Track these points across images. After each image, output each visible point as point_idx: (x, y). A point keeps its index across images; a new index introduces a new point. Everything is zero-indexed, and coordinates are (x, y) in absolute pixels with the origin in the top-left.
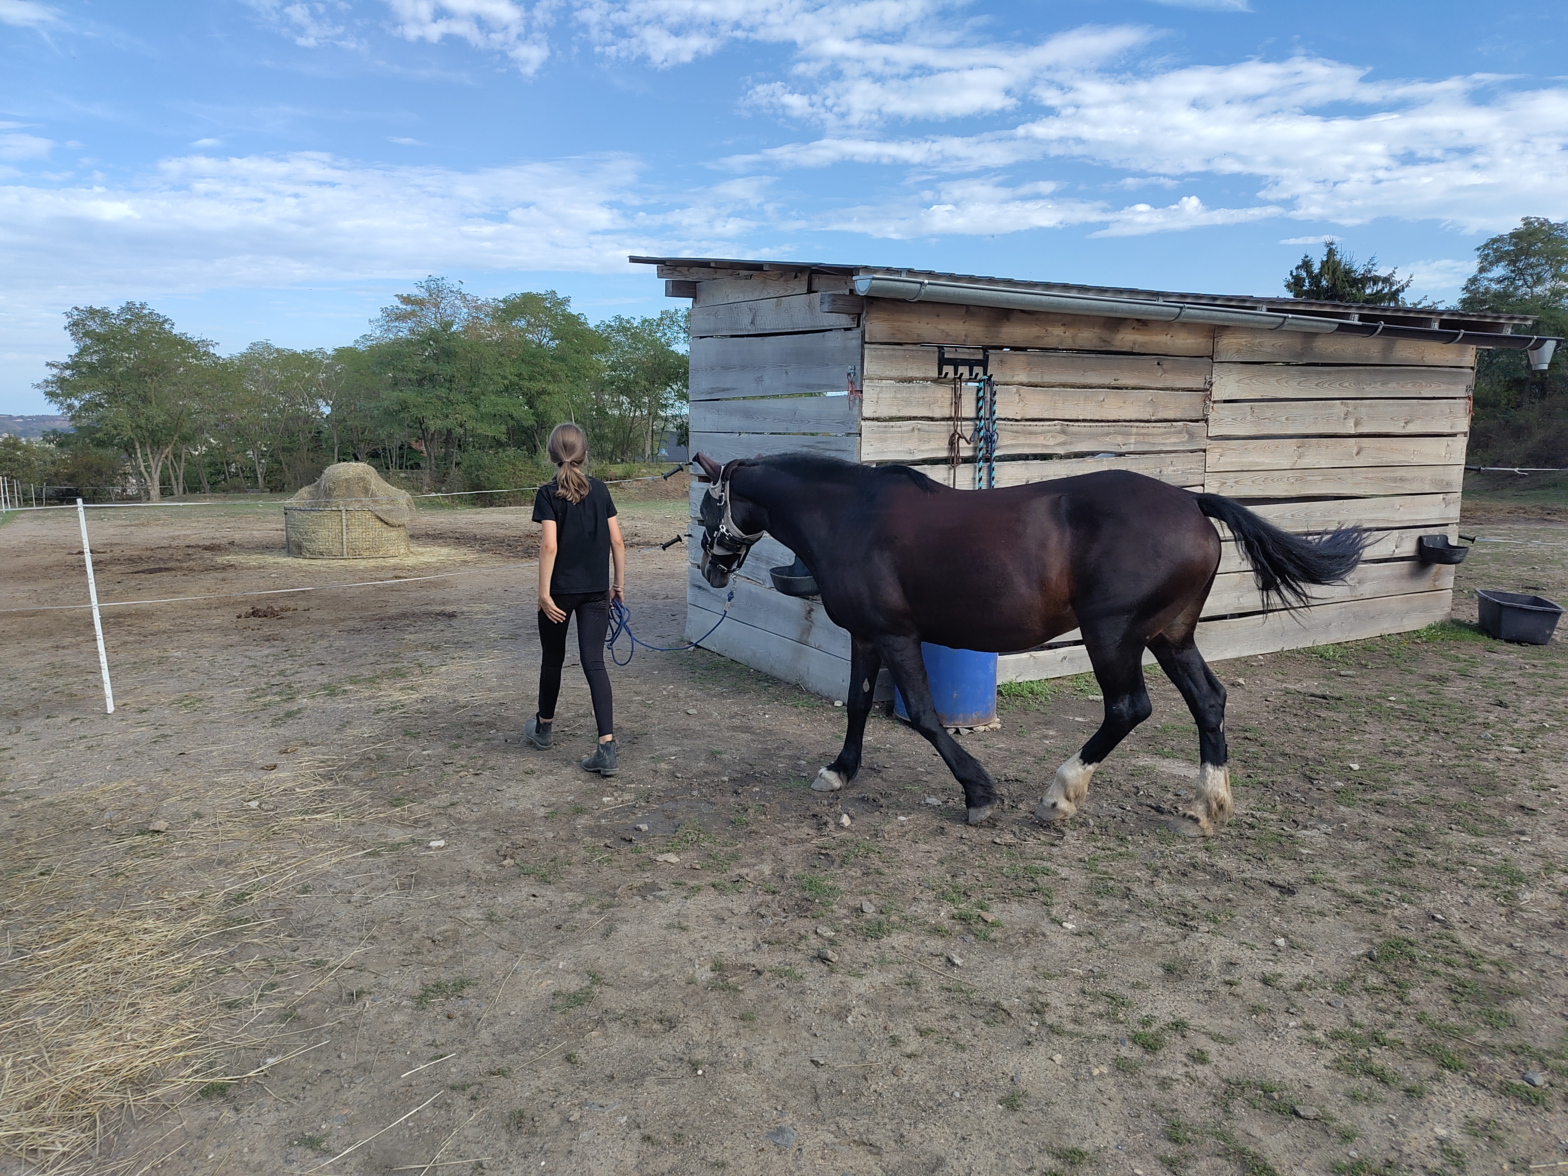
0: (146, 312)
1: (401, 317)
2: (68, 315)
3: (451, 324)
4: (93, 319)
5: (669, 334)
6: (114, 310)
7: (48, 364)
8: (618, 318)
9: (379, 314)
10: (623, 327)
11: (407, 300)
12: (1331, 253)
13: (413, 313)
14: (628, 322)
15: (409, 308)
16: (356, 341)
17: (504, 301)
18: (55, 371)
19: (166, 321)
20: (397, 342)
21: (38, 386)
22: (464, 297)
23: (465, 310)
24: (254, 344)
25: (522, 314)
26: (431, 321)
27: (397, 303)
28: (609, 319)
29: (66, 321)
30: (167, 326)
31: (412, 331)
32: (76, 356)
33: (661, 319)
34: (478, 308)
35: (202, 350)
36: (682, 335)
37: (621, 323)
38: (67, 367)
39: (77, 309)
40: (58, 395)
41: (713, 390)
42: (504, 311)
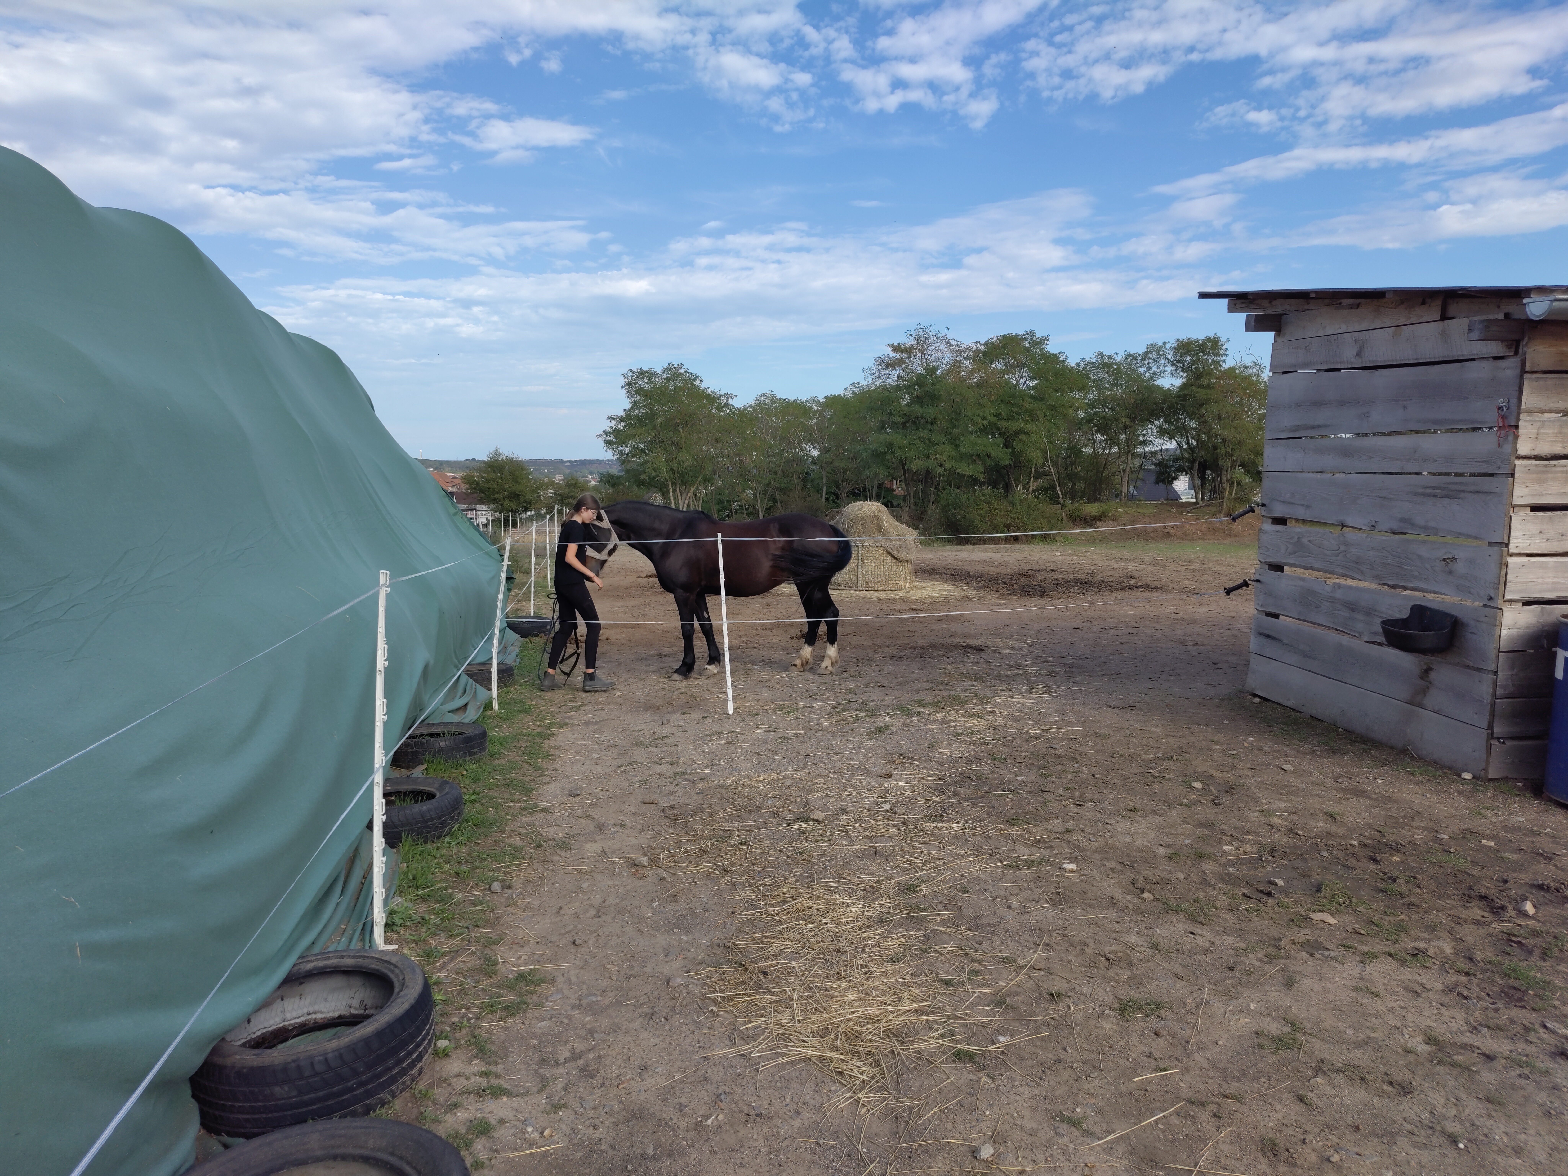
0: (681, 371)
1: (891, 364)
2: (625, 376)
3: (935, 369)
4: (642, 379)
5: (1155, 370)
6: (658, 370)
7: (609, 418)
8: (1101, 355)
9: (871, 363)
10: (1105, 364)
11: (897, 349)
13: (902, 361)
14: (1110, 357)
15: (899, 356)
16: (846, 389)
17: (986, 344)
18: (613, 423)
19: (696, 378)
20: (886, 388)
21: (601, 436)
22: (948, 343)
23: (950, 355)
24: (761, 396)
25: (1003, 356)
26: (917, 366)
27: (889, 351)
28: (1091, 356)
29: (623, 381)
30: (697, 383)
31: (899, 377)
32: (630, 410)
33: (1146, 353)
34: (959, 352)
35: (724, 402)
36: (1169, 371)
37: (1102, 360)
38: (621, 419)
39: (631, 370)
40: (614, 443)
41: (1297, 428)
42: (985, 354)
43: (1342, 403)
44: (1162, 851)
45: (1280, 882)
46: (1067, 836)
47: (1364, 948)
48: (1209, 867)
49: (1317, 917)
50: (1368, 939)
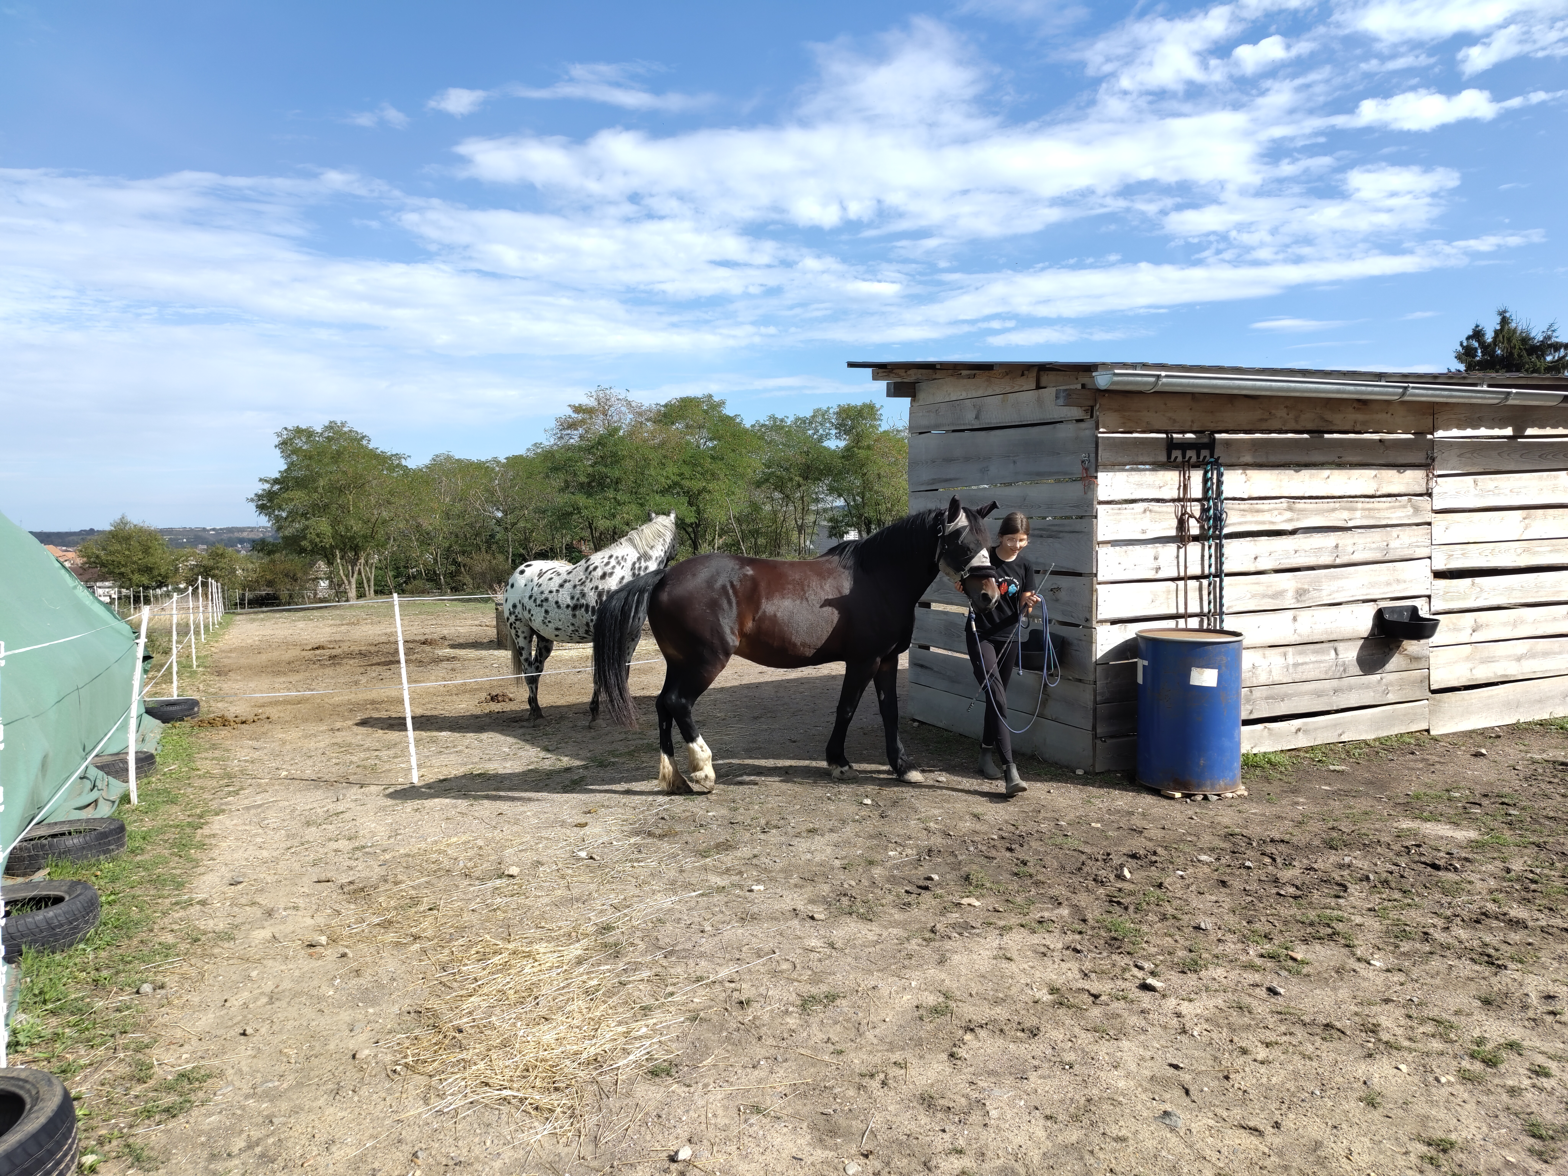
0: (345, 429)
1: (572, 425)
2: (279, 435)
3: (617, 430)
4: (299, 437)
5: (821, 431)
6: (318, 429)
7: (261, 480)
8: (773, 417)
9: (553, 424)
10: (777, 426)
11: (578, 409)
12: (1504, 321)
13: (583, 421)
14: (781, 420)
15: (580, 416)
16: (528, 450)
17: (666, 406)
18: (267, 486)
19: (363, 437)
20: (569, 448)
21: (252, 500)
22: (629, 404)
23: (631, 416)
24: (437, 456)
25: (683, 417)
26: (599, 427)
27: (569, 412)
28: (763, 419)
29: (276, 440)
30: (364, 442)
31: (581, 437)
32: (286, 471)
34: (640, 414)
35: (396, 462)
36: (834, 432)
37: (775, 422)
38: (276, 481)
39: (286, 429)
40: (268, 508)
41: (934, 481)
42: (665, 415)
43: (967, 459)
44: (837, 863)
45: (936, 877)
46: (755, 861)
47: (1002, 923)
48: (877, 872)
49: (965, 901)
50: (1005, 914)
